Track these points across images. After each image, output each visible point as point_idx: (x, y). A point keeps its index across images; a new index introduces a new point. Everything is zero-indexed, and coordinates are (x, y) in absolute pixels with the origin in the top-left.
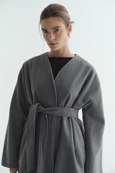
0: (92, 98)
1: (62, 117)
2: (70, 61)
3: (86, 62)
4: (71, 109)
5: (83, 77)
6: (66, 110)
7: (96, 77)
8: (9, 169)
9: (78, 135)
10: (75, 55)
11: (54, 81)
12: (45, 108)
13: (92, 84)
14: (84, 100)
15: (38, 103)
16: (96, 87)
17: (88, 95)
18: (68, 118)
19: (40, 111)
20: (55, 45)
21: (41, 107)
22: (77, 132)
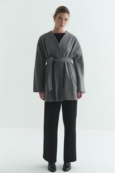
0: (77, 52)
1: (64, 62)
2: (65, 35)
3: (72, 35)
4: (69, 58)
5: (72, 42)
6: (66, 59)
7: (78, 42)
8: (39, 93)
9: (73, 71)
10: (66, 31)
11: (59, 45)
12: (56, 59)
13: (77, 45)
14: (74, 53)
15: (53, 57)
16: (79, 48)
17: (75, 51)
18: (67, 63)
19: (54, 61)
20: (63, 27)
21: (54, 59)
22: (72, 69)
